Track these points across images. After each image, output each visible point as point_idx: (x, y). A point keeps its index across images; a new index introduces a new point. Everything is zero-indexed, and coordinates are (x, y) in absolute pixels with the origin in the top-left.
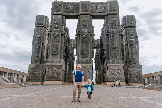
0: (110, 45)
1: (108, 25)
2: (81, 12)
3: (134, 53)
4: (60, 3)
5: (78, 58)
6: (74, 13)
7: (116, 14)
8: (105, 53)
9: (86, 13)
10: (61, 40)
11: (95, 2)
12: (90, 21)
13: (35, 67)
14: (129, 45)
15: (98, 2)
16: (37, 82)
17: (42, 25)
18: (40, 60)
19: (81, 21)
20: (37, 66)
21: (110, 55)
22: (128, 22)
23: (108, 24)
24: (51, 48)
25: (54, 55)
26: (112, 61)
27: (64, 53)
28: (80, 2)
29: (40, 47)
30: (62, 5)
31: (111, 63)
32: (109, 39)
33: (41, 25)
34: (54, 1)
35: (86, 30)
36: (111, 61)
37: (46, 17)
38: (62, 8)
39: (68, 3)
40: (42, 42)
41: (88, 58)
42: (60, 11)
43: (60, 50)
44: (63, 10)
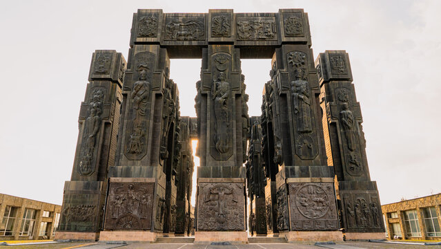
0: (291, 125)
1: (285, 70)
2: (209, 36)
3: (353, 148)
4: (155, 15)
5: (204, 163)
6: (191, 40)
7: (305, 43)
8: (279, 148)
9: (222, 39)
10: (156, 111)
11: (247, 14)
12: (235, 60)
13: (81, 189)
14: (338, 126)
15: (255, 14)
16: (85, 233)
17: (108, 76)
18: (97, 169)
19: (209, 59)
20: (87, 186)
21: (293, 153)
22: (332, 68)
23: (283, 68)
24: (124, 134)
25: (134, 152)
26: (302, 170)
27: (162, 149)
28: (208, 12)
29: (98, 135)
30: (160, 21)
31: (297, 175)
32: (290, 108)
33: (103, 76)
34: (139, 10)
35: (224, 85)
36: (297, 168)
37: (119, 55)
38: (160, 27)
39: (176, 15)
40: (104, 121)
41: (231, 163)
42: (153, 35)
43: (150, 138)
44: (162, 34)
